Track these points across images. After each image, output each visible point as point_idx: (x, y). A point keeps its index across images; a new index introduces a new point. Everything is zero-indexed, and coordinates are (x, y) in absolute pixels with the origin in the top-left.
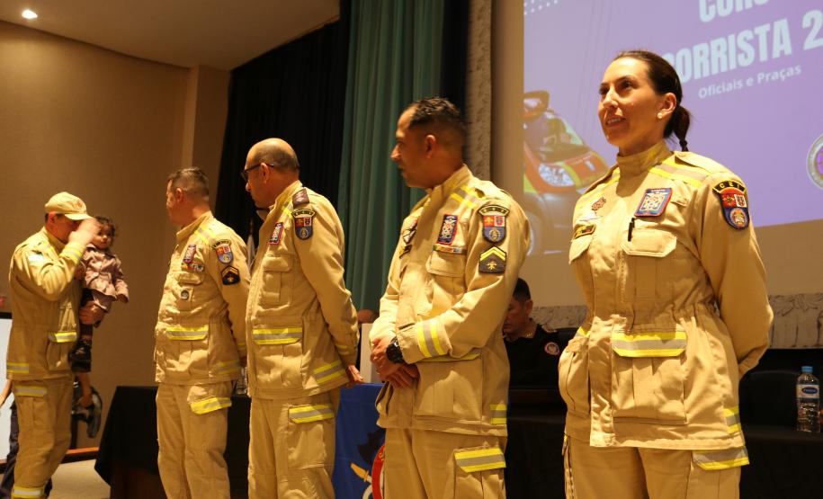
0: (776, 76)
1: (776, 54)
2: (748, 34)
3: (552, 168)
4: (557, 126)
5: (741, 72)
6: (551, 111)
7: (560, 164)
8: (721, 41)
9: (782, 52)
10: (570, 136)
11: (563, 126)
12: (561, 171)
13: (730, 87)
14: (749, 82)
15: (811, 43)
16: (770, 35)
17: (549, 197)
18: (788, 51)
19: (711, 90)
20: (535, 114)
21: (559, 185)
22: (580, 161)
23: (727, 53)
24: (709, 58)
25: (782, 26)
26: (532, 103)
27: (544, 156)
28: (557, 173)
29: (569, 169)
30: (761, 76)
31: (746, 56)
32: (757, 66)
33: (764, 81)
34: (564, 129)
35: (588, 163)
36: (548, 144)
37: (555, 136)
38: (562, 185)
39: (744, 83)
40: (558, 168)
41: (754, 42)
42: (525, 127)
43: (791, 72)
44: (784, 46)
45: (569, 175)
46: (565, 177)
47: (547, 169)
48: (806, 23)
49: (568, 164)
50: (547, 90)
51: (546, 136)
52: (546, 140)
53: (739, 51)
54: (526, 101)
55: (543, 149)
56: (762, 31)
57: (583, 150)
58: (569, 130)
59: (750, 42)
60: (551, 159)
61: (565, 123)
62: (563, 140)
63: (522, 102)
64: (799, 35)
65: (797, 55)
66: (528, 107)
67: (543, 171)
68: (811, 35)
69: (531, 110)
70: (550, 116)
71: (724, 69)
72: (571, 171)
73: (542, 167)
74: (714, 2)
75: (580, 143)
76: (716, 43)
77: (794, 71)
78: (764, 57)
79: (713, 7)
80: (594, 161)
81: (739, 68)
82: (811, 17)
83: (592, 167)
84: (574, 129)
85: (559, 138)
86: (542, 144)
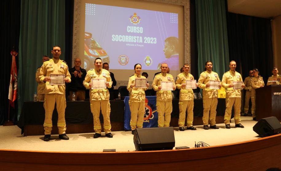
0: (140, 46)
1: (140, 42)
2: (135, 37)
3: (93, 51)
4: (94, 42)
5: (133, 43)
6: (92, 38)
7: (95, 50)
8: (131, 37)
10: (97, 45)
12: (95, 52)
13: (132, 45)
14: (135, 45)
15: (145, 42)
16: (139, 39)
17: (91, 57)
18: (142, 42)
20: (88, 38)
21: (94, 54)
22: (100, 51)
23: (132, 39)
24: (129, 39)
25: (141, 38)
26: (87, 35)
27: (90, 48)
28: (94, 52)
29: (97, 52)
30: (137, 45)
32: (137, 43)
34: (96, 43)
35: (102, 52)
36: (91, 45)
40: (94, 51)
41: (137, 39)
42: (85, 40)
44: (141, 41)
46: (96, 53)
47: (91, 51)
48: (145, 39)
49: (97, 51)
50: (92, 33)
52: (91, 44)
53: (134, 39)
54: (85, 34)
56: (138, 37)
57: (101, 49)
58: (97, 44)
59: (136, 38)
60: (92, 49)
62: (96, 45)
63: (84, 34)
64: (143, 40)
65: (143, 43)
66: (86, 36)
67: (90, 51)
68: (146, 41)
69: (87, 36)
70: (92, 39)
71: (131, 42)
72: (98, 52)
73: (90, 50)
74: (130, 29)
75: (100, 47)
76: (130, 36)
77: (143, 46)
78: (138, 42)
79: (129, 30)
80: (104, 52)
81: (134, 42)
82: (145, 38)
83: (103, 52)
84: (99, 43)
85: (94, 45)
86: (90, 45)
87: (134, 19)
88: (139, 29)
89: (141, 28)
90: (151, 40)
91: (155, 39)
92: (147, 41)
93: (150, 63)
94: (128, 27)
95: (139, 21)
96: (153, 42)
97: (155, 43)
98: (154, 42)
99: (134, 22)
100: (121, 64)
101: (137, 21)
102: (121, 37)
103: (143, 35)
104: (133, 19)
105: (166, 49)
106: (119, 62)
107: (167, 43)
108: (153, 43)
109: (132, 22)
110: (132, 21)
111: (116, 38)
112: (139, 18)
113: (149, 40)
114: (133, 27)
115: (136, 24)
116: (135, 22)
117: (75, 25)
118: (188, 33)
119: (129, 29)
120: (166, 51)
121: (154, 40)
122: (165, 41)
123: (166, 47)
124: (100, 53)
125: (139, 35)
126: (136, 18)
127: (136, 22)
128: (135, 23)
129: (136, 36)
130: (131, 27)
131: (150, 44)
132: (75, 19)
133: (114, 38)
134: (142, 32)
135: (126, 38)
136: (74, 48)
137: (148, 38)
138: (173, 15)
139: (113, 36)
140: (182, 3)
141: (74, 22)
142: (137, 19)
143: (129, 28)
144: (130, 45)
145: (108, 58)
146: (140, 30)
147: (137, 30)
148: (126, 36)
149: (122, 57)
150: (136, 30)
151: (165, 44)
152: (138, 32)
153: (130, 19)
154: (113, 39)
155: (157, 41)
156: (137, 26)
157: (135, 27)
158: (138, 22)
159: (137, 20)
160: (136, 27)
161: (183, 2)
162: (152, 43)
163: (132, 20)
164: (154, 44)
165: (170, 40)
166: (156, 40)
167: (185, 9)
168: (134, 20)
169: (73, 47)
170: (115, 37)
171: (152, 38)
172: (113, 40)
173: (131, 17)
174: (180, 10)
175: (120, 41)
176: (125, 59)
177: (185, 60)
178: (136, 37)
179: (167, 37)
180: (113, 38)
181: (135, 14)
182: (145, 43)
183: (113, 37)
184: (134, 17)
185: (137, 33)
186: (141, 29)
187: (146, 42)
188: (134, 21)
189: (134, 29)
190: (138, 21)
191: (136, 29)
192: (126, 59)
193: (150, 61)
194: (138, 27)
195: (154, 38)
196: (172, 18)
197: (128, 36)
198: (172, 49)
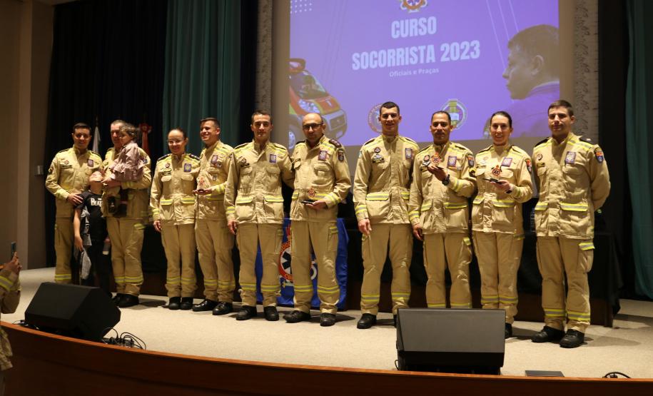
0: (427, 71)
1: (428, 61)
2: (414, 48)
4: (310, 80)
5: (410, 67)
6: (306, 71)
7: (311, 100)
8: (402, 50)
9: (431, 61)
10: (318, 86)
12: (312, 104)
13: (405, 74)
14: (415, 72)
15: (444, 59)
16: (425, 51)
18: (434, 61)
19: (396, 73)
20: (296, 71)
22: (323, 101)
23: (405, 56)
24: (396, 57)
25: (431, 48)
26: (295, 65)
27: (302, 95)
28: (310, 105)
29: (316, 103)
30: (420, 71)
31: (414, 60)
32: (418, 66)
33: (421, 73)
34: (314, 82)
35: (328, 102)
39: (412, 73)
40: (311, 103)
41: (418, 53)
42: (290, 77)
43: (434, 71)
44: (431, 58)
45: (317, 107)
46: (314, 108)
47: (304, 103)
48: (442, 49)
49: (316, 101)
50: (303, 58)
51: (304, 84)
52: (303, 87)
53: (410, 56)
55: (301, 91)
56: (422, 48)
57: (326, 95)
58: (317, 83)
59: (416, 53)
60: (306, 97)
61: (315, 78)
62: (314, 87)
63: (289, 64)
64: (439, 54)
65: (438, 63)
66: (292, 66)
67: (302, 104)
68: (445, 55)
69: (294, 68)
70: (306, 74)
71: (403, 64)
72: (318, 105)
73: (300, 101)
74: (399, 29)
75: (323, 90)
76: (399, 50)
77: (436, 71)
78: (422, 61)
79: (398, 32)
80: (332, 101)
81: (410, 65)
82: (444, 46)
83: (330, 104)
85: (311, 87)
86: (301, 89)
88: (426, 24)
89: (433, 19)
90: (462, 51)
91: (476, 43)
92: (448, 55)
93: (460, 120)
94: (395, 23)
96: (468, 54)
97: (476, 55)
98: (472, 53)
99: (409, 8)
100: (374, 129)
101: (418, 1)
102: (376, 56)
103: (436, 40)
105: (512, 71)
106: (371, 126)
107: (517, 48)
108: (468, 57)
109: (406, 8)
110: (405, 4)
111: (363, 61)
113: (455, 51)
114: (407, 21)
115: (417, 10)
116: (414, 5)
119: (397, 29)
120: (510, 77)
121: (472, 49)
122: (511, 44)
123: (512, 64)
124: (325, 105)
125: (426, 40)
127: (417, 4)
128: (413, 9)
129: (417, 46)
130: (402, 22)
131: (459, 61)
133: (357, 62)
134: (433, 32)
135: (398, 54)
137: (455, 44)
139: (355, 56)
143: (398, 26)
144: (399, 74)
145: (343, 116)
146: (430, 25)
147: (419, 27)
148: (390, 51)
150: (416, 29)
152: (424, 34)
154: (356, 65)
155: (480, 48)
156: (417, 16)
157: (412, 21)
158: (423, 2)
160: (415, 20)
162: (464, 57)
164: (471, 59)
166: (477, 49)
170: (359, 59)
171: (465, 43)
172: (355, 68)
175: (373, 67)
178: (416, 50)
179: (518, 31)
180: (354, 63)
182: (443, 62)
183: (354, 59)
185: (419, 36)
186: (432, 21)
187: (448, 59)
188: (411, 4)
189: (412, 27)
191: (416, 25)
193: (458, 115)
194: (423, 19)
195: (470, 41)
197: (393, 51)
198: (535, 68)
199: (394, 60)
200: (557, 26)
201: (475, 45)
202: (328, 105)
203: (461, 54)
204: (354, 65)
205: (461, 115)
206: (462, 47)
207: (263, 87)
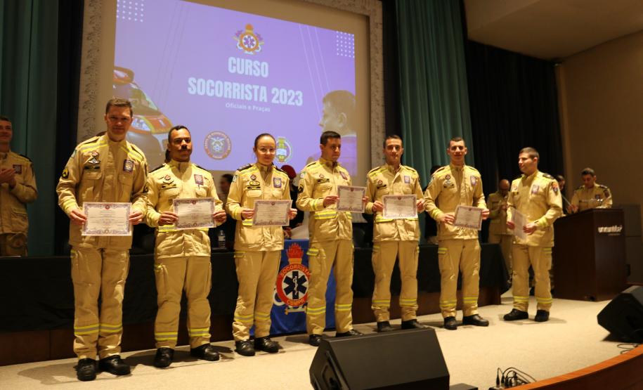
0: (260, 109)
1: (261, 100)
2: (249, 86)
4: (139, 94)
5: (244, 102)
6: (135, 84)
8: (238, 84)
9: (263, 100)
10: (149, 103)
11: (144, 95)
12: (141, 121)
13: (241, 107)
14: (249, 108)
15: (274, 101)
16: (259, 91)
17: (132, 134)
18: (266, 101)
19: (230, 105)
20: (123, 82)
21: (140, 129)
22: (155, 119)
23: (240, 91)
24: (232, 90)
25: (264, 89)
26: (121, 74)
28: (138, 121)
29: (146, 120)
30: (254, 107)
31: (248, 96)
32: (252, 102)
33: (255, 109)
34: (145, 98)
35: (161, 121)
37: (138, 100)
38: (142, 129)
39: (247, 107)
40: (139, 119)
41: (252, 91)
42: (114, 87)
43: (266, 110)
44: (264, 98)
45: (147, 124)
46: (144, 125)
48: (273, 92)
50: (134, 71)
51: (132, 98)
53: (245, 92)
56: (256, 87)
57: (158, 113)
58: (148, 99)
59: (250, 90)
61: (145, 94)
62: (143, 103)
63: (112, 71)
64: (270, 96)
65: (269, 104)
66: (116, 75)
68: (275, 98)
69: (120, 78)
70: (134, 87)
71: (238, 98)
72: (148, 122)
74: (235, 65)
75: (156, 109)
76: (235, 84)
77: (267, 110)
78: (256, 99)
79: (234, 67)
80: (165, 121)
81: (245, 100)
82: (274, 90)
83: (162, 123)
84: (152, 99)
85: (140, 101)
87: (245, 39)
88: (260, 67)
89: (264, 64)
90: (289, 97)
91: (300, 93)
92: (278, 99)
93: (288, 155)
94: (231, 59)
95: (259, 46)
96: (294, 101)
97: (300, 103)
98: (297, 101)
99: (245, 49)
100: (210, 156)
101: (253, 45)
102: (213, 85)
103: (269, 83)
104: (244, 41)
105: (327, 121)
106: (206, 150)
107: (329, 104)
108: (293, 104)
109: (241, 48)
110: (241, 45)
111: (199, 87)
112: (259, 38)
113: (284, 96)
114: (243, 60)
115: (251, 53)
116: (249, 47)
117: (86, 45)
118: (378, 83)
119: (233, 65)
120: (325, 125)
121: (296, 98)
122: (324, 100)
123: (325, 116)
124: (156, 124)
125: (259, 81)
126: (252, 38)
127: (252, 47)
128: (249, 51)
129: (252, 84)
130: (238, 59)
131: (286, 106)
132: (87, 28)
133: (193, 86)
134: (266, 75)
135: (226, 87)
136: (84, 108)
137: (283, 90)
138: (344, 36)
139: (191, 80)
140: (364, 8)
141: (85, 35)
142: (253, 40)
143: (234, 62)
144: (235, 107)
146: (263, 70)
147: (253, 68)
148: (226, 83)
149: (215, 136)
150: (251, 70)
151: (324, 108)
152: (257, 75)
153: (236, 38)
154: (192, 89)
155: (303, 98)
156: (253, 58)
157: (247, 61)
158: (257, 48)
159: (255, 43)
160: (250, 61)
161: (367, 7)
162: (290, 103)
163: (241, 41)
164: (296, 105)
165: (335, 98)
166: (300, 98)
167: (371, 24)
168: (247, 43)
169: (81, 105)
170: (196, 84)
171: (291, 91)
172: (191, 91)
173: (239, 34)
174: (359, 25)
175: (210, 94)
176: (222, 144)
177: (372, 150)
178: (251, 88)
179: (329, 91)
180: (190, 86)
181: (249, 27)
182: (274, 104)
183: (191, 84)
184: (245, 35)
185: (253, 76)
186: (265, 66)
187: (277, 102)
188: (246, 46)
189: (247, 67)
190: (257, 44)
191: (251, 65)
192: (225, 142)
193: (285, 151)
194: (257, 62)
195: (295, 91)
196: (339, 43)
197: (229, 84)
198: (340, 122)
199: (230, 92)
200: (354, 94)
201: (299, 95)
202: (161, 125)
203: (288, 100)
204: (189, 89)
205: (288, 151)
206: (289, 94)
207: (86, 92)
